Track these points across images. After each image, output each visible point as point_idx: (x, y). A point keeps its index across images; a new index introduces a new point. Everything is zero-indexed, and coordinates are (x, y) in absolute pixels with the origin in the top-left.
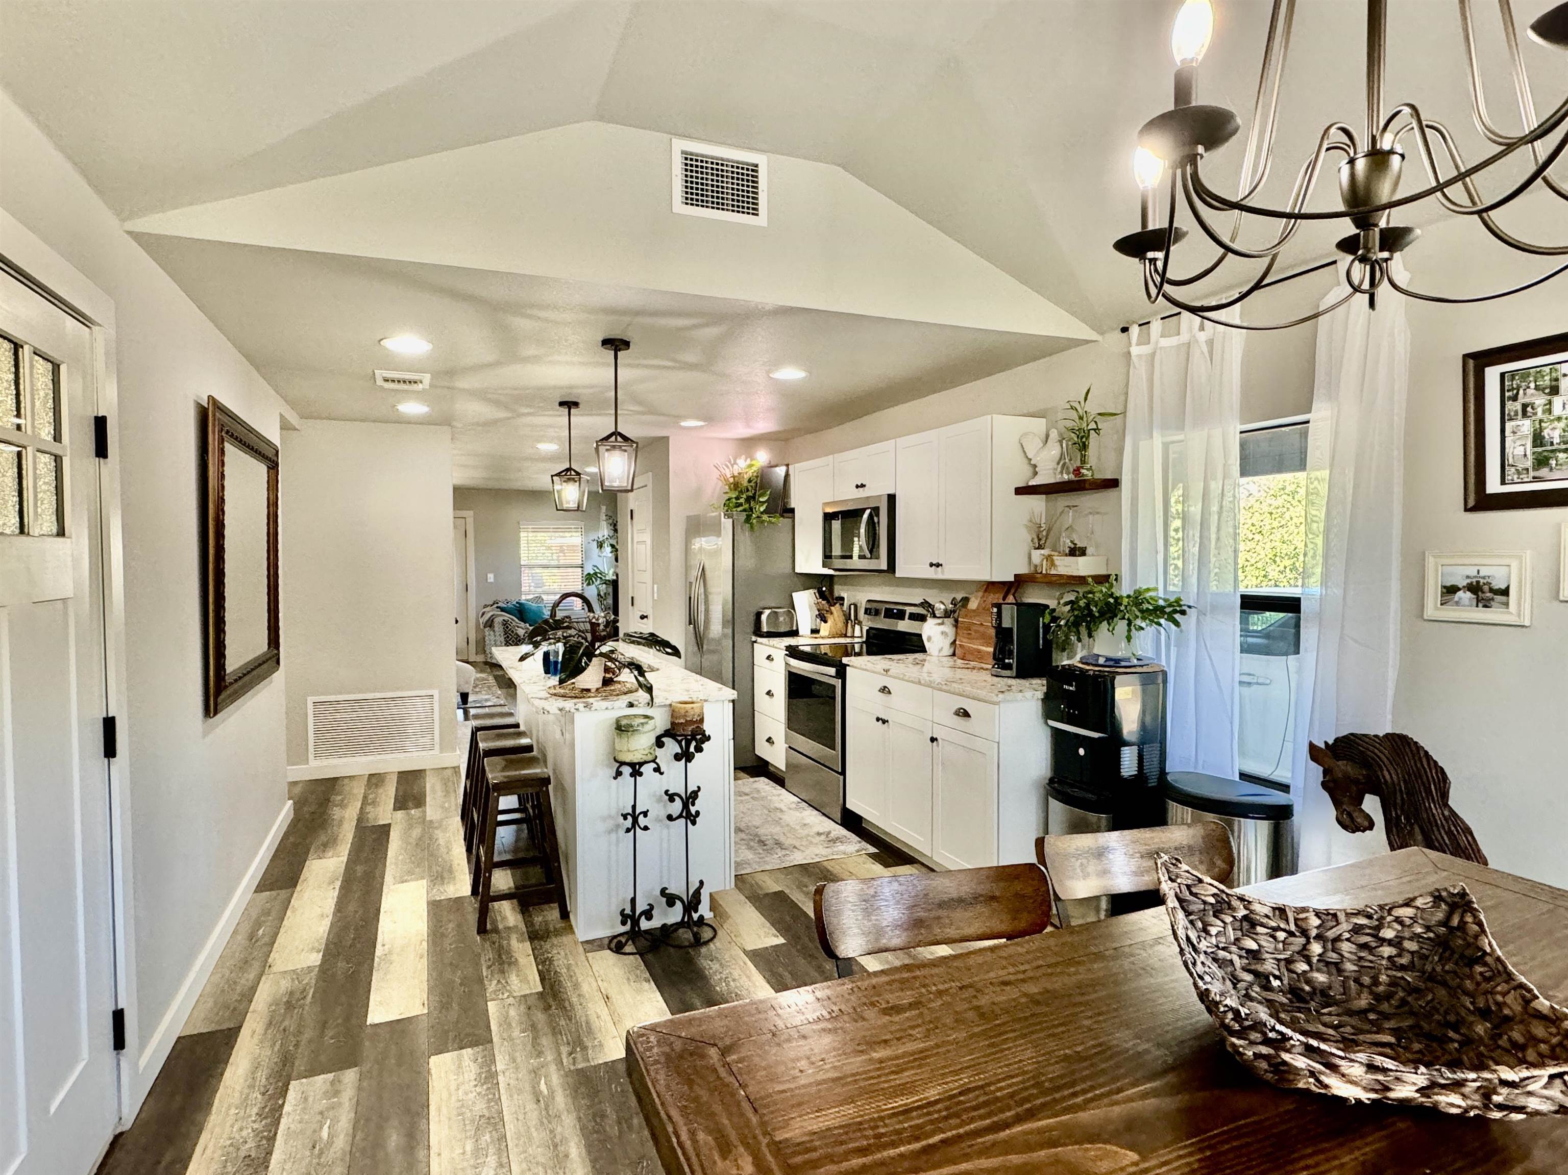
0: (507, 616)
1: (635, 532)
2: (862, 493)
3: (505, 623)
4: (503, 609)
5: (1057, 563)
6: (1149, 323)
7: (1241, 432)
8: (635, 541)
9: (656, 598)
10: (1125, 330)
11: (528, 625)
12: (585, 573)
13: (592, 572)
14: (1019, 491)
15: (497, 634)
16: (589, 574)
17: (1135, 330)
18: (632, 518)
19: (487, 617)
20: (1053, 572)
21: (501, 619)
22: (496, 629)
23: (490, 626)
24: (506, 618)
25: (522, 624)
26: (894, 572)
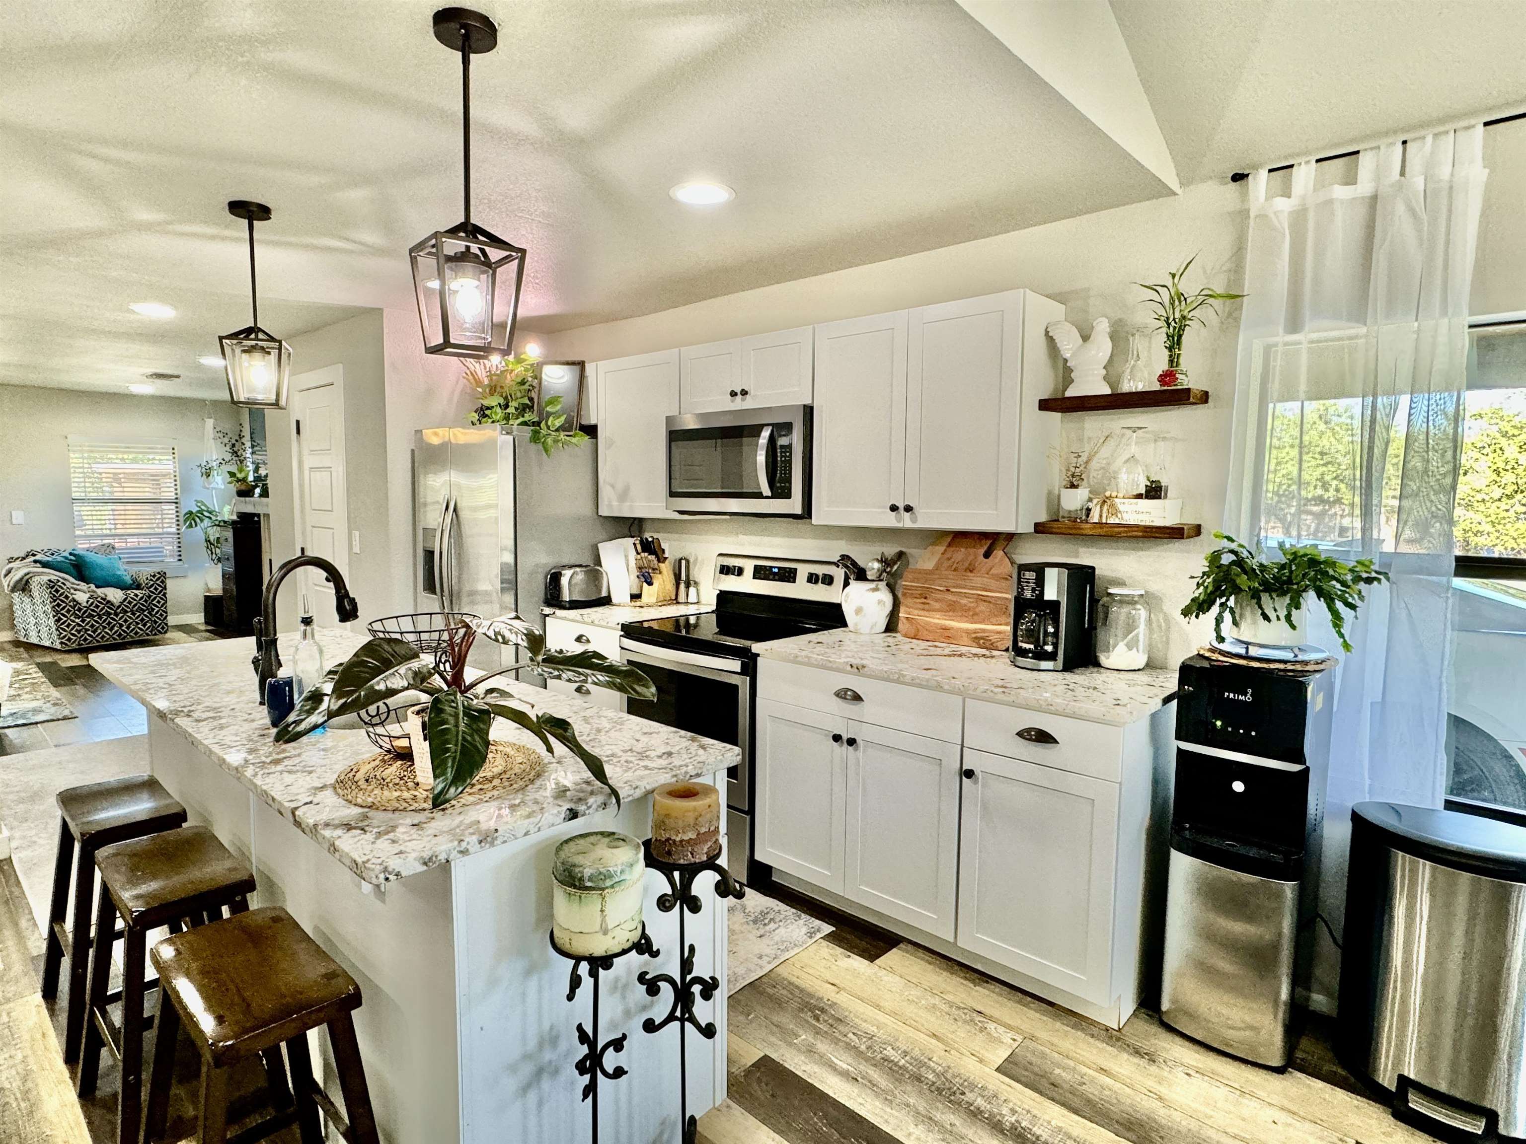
0: (54, 575)
1: (305, 452)
2: (739, 404)
3: (51, 585)
4: (45, 565)
5: (1121, 508)
6: (1292, 166)
7: (1471, 327)
8: (306, 466)
9: (356, 549)
10: (1238, 177)
11: (93, 586)
12: (183, 511)
13: (195, 509)
14: (1045, 405)
15: (38, 600)
16: (191, 513)
17: (1260, 181)
18: (298, 432)
19: (16, 576)
20: (1113, 520)
21: (45, 578)
22: (36, 593)
23: (23, 590)
24: (53, 578)
25: (83, 586)
26: (810, 517)
